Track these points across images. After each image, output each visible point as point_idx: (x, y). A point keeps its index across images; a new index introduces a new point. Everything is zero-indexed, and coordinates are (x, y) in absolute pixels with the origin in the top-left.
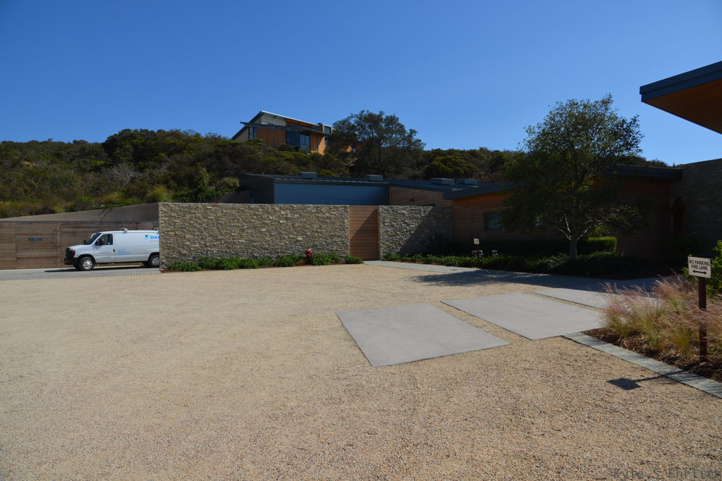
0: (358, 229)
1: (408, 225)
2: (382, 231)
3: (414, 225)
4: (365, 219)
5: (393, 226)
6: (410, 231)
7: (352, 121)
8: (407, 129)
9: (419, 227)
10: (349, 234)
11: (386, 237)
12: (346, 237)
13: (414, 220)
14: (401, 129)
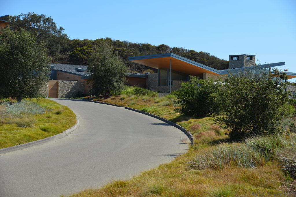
0: (51, 88)
1: (68, 88)
2: (59, 89)
3: (70, 88)
4: (54, 85)
5: (63, 88)
6: (69, 90)
7: (21, 19)
8: (58, 27)
9: (72, 89)
10: (48, 90)
11: (60, 91)
12: (47, 91)
13: (71, 86)
14: (53, 26)
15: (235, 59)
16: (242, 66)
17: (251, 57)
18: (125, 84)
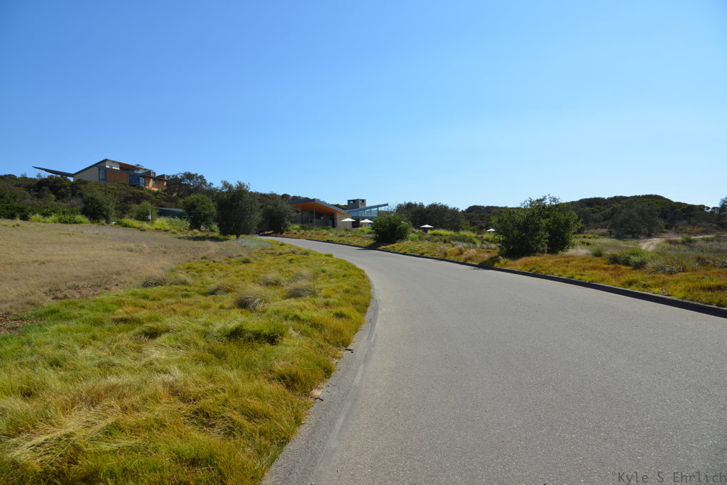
7: (179, 177)
8: (208, 182)
14: (204, 182)
15: (351, 202)
16: (358, 207)
17: (363, 201)
18: (292, 222)
